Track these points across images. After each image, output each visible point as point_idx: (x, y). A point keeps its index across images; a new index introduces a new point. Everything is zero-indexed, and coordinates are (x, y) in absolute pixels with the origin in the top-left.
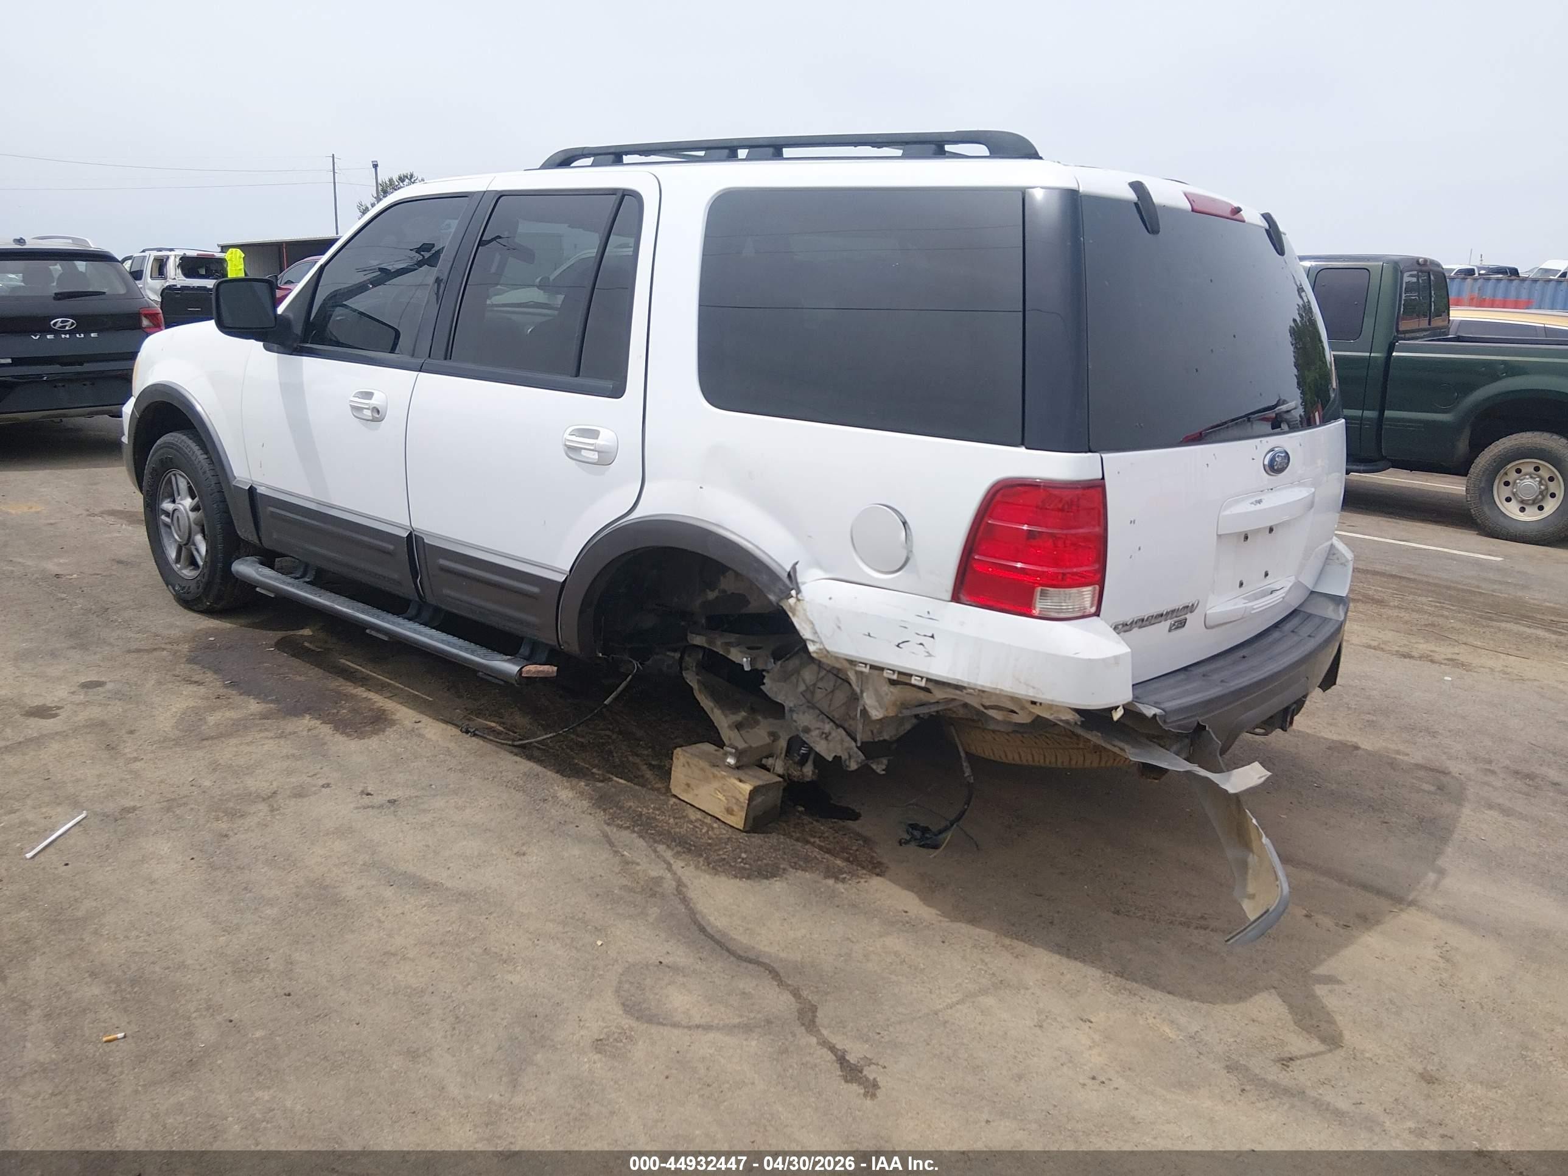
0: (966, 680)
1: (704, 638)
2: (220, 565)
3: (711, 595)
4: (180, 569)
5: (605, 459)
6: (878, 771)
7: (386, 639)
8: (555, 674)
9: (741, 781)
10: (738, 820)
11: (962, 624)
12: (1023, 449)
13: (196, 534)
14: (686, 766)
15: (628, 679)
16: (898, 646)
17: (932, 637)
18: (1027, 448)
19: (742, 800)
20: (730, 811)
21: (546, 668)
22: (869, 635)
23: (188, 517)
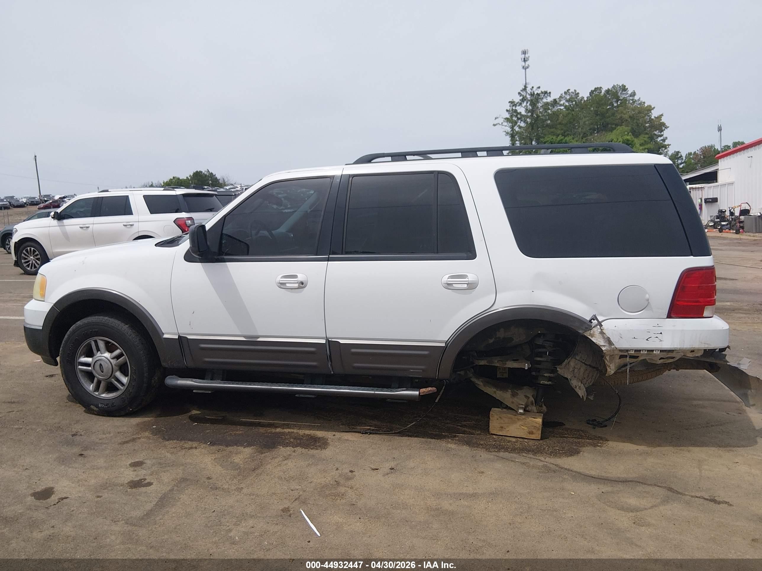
0: (679, 347)
1: (486, 361)
2: (145, 385)
3: (491, 341)
4: (99, 394)
5: (472, 286)
6: (591, 399)
7: (313, 396)
8: (436, 391)
9: (534, 418)
10: (537, 435)
11: (674, 326)
12: (692, 257)
13: (116, 371)
14: (499, 419)
15: (443, 388)
16: (647, 340)
17: (661, 333)
18: (694, 256)
19: (538, 426)
20: (531, 433)
21: (430, 389)
22: (634, 338)
23: (111, 363)
